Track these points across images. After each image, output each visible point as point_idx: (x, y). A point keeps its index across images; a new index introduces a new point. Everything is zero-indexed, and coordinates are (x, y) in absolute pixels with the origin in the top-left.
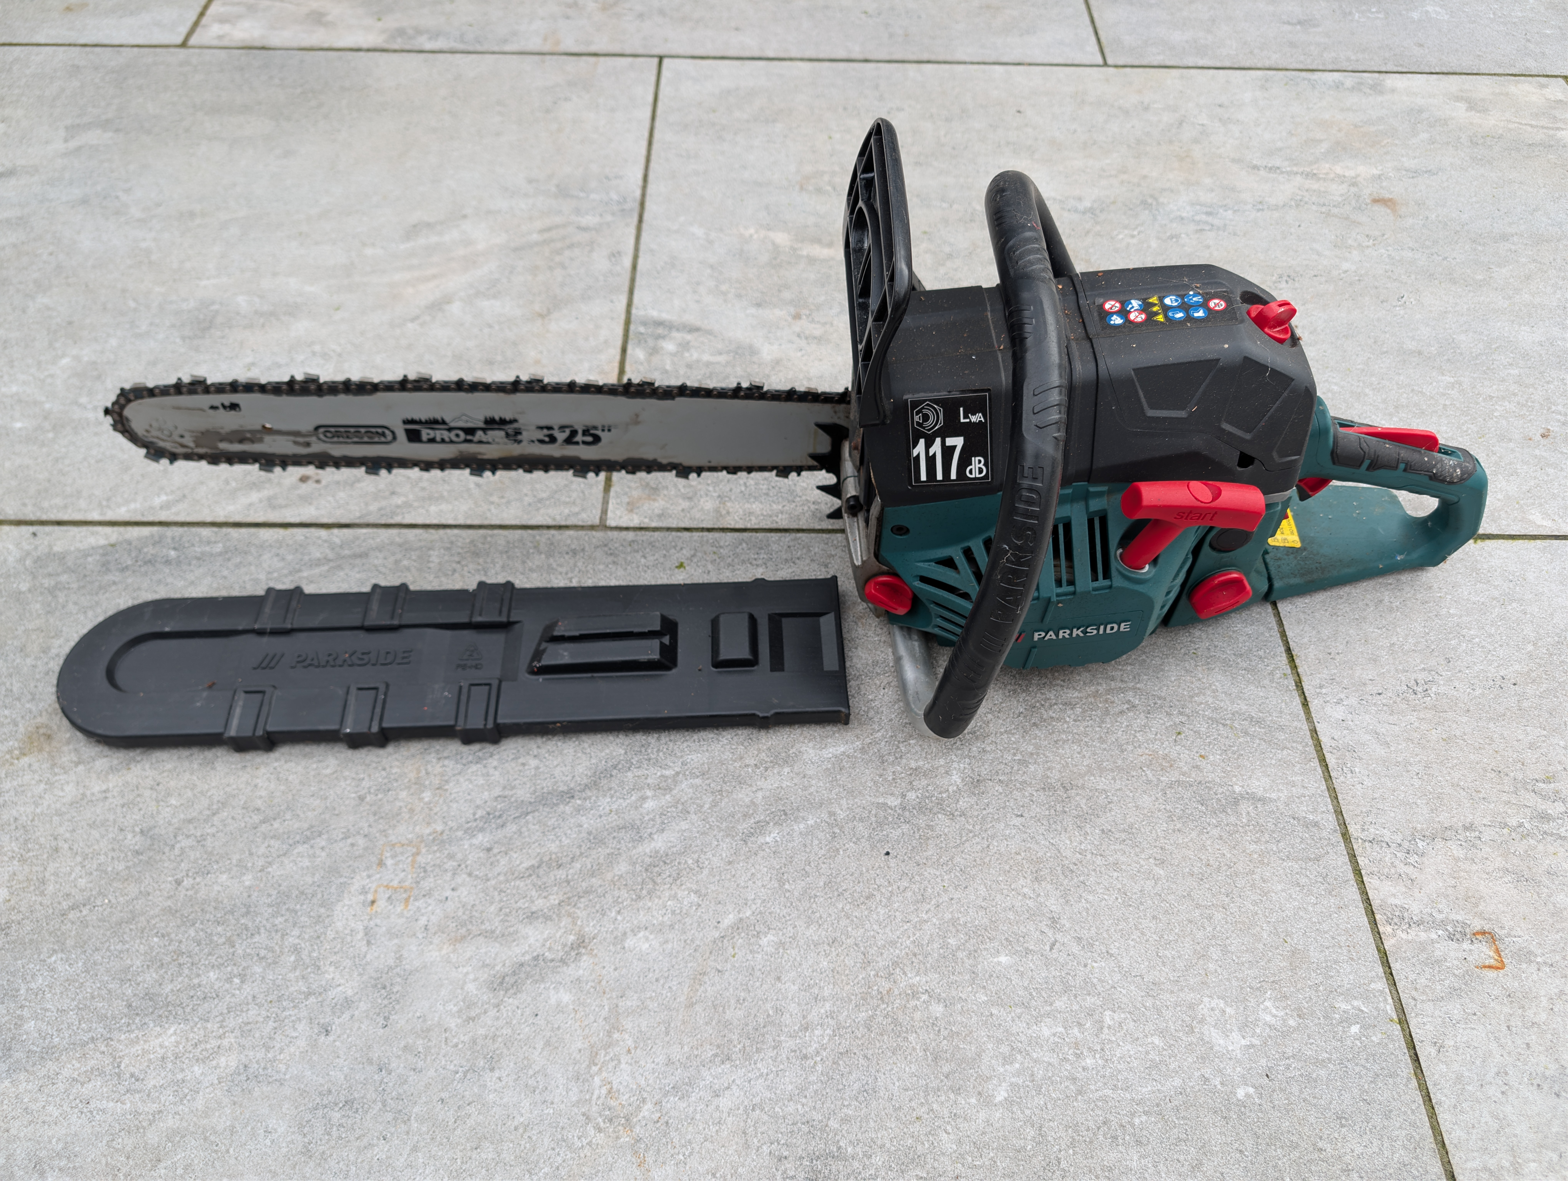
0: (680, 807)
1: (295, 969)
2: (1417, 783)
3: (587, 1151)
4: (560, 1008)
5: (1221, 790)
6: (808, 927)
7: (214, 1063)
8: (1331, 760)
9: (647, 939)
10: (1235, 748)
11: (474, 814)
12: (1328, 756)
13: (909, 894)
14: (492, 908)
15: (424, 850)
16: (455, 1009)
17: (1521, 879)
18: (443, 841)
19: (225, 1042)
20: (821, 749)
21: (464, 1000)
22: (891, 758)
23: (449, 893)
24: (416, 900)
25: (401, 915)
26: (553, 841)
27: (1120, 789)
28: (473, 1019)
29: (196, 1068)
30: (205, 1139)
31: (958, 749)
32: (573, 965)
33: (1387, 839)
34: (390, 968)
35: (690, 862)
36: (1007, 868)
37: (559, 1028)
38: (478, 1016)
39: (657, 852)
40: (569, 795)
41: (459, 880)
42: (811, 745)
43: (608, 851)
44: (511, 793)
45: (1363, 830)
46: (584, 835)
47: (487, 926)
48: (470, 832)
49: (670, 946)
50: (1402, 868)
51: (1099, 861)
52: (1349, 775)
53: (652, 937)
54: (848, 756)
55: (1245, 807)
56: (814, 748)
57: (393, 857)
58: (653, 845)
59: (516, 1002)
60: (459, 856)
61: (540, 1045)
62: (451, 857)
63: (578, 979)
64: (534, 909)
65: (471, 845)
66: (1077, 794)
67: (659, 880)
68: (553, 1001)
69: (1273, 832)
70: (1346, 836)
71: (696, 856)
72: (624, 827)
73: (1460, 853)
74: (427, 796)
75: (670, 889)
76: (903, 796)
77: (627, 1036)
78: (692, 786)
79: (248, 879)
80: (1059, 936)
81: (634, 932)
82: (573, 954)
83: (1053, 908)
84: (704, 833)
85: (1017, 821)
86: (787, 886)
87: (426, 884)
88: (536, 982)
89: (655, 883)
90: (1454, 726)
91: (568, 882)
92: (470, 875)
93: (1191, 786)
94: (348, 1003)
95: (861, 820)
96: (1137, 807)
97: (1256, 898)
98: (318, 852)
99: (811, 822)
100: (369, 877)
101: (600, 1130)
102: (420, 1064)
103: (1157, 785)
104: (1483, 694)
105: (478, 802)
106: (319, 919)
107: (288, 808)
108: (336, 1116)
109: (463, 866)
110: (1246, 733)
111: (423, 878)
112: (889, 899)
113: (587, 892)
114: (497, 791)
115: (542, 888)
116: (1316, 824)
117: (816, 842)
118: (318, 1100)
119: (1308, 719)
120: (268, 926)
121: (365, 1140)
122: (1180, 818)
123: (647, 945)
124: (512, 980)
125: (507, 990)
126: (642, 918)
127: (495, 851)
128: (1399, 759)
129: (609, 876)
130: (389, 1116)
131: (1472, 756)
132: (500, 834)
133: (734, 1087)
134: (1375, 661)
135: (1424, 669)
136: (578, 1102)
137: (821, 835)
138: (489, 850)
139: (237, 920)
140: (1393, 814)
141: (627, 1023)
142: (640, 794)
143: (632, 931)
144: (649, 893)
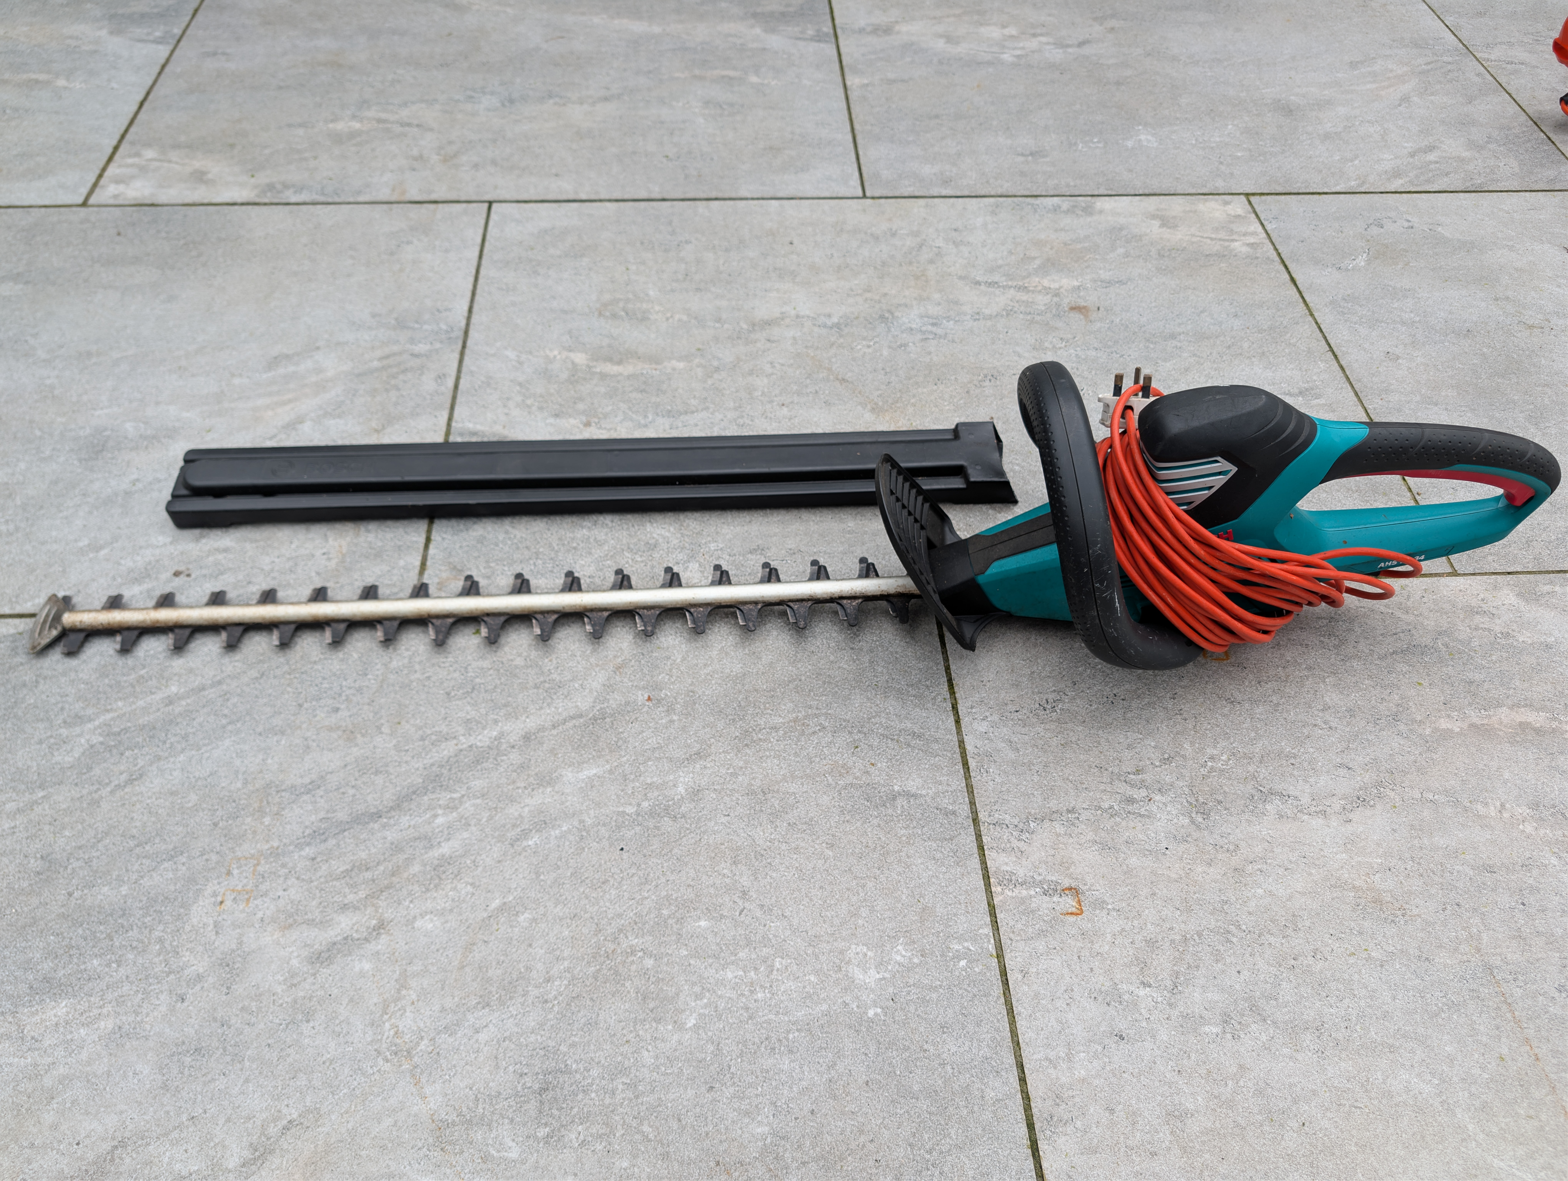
0: (463, 821)
1: (159, 955)
2: (1036, 778)
3: (377, 1076)
4: (362, 974)
5: (883, 789)
6: (556, 907)
7: (96, 1026)
8: (972, 763)
9: (432, 920)
10: (898, 757)
11: (303, 833)
12: (970, 760)
13: (636, 878)
14: (314, 903)
15: (263, 862)
16: (282, 978)
17: (1105, 847)
18: (278, 854)
19: (105, 1011)
20: (578, 772)
21: (289, 972)
22: (632, 777)
23: (281, 893)
24: (255, 899)
25: (243, 911)
26: (364, 850)
27: (806, 792)
28: (295, 985)
29: (82, 1031)
30: (88, 1081)
31: (685, 767)
32: (374, 942)
33: (1007, 822)
34: (233, 951)
35: (468, 862)
36: (713, 855)
37: (360, 989)
38: (299, 983)
39: (443, 856)
40: (378, 815)
41: (289, 883)
42: (570, 769)
43: (406, 856)
44: (333, 815)
45: (990, 816)
46: (388, 845)
47: (310, 916)
48: (299, 847)
49: (449, 925)
50: (1015, 843)
51: (784, 846)
52: (985, 775)
53: (435, 918)
54: (599, 777)
55: (901, 802)
56: (572, 772)
57: (238, 868)
58: (441, 850)
59: (329, 971)
60: (290, 865)
61: (345, 1001)
62: (284, 866)
63: (378, 953)
64: (346, 902)
65: (300, 856)
66: (773, 797)
67: (443, 877)
68: (357, 969)
69: (920, 820)
70: (976, 821)
71: (473, 858)
72: (419, 838)
73: (1060, 829)
74: (267, 820)
75: (452, 883)
76: (639, 805)
77: (412, 992)
78: (474, 805)
79: (124, 890)
80: (747, 905)
81: (422, 916)
82: (374, 933)
83: (745, 884)
84: (481, 840)
85: (724, 820)
86: (542, 877)
87: (263, 887)
88: (345, 955)
89: (440, 879)
90: (1071, 734)
91: (373, 881)
92: (298, 879)
93: (861, 787)
94: (199, 978)
95: (604, 825)
96: (817, 805)
97: (900, 869)
98: (180, 867)
99: (564, 828)
100: (219, 883)
101: (387, 1061)
102: (253, 1020)
103: (835, 788)
104: (1097, 709)
105: (307, 823)
106: (179, 917)
107: (157, 834)
108: (188, 1060)
109: (293, 872)
110: (909, 745)
111: (261, 883)
112: (620, 883)
113: (388, 887)
114: (322, 815)
115: (353, 886)
116: (954, 813)
117: (567, 843)
118: (175, 1049)
119: (958, 733)
120: (139, 924)
121: (209, 1077)
122: (850, 812)
123: (431, 925)
124: (327, 955)
125: (322, 963)
126: (429, 905)
127: (319, 859)
128: (1025, 761)
129: (405, 875)
130: (228, 1059)
131: (1082, 757)
132: (323, 847)
133: (491, 1025)
134: (1017, 686)
135: (1055, 691)
136: (372, 1041)
137: (571, 838)
138: (313, 859)
139: (116, 921)
140: (1014, 803)
141: (413, 983)
142: (433, 813)
143: (421, 915)
144: (436, 886)
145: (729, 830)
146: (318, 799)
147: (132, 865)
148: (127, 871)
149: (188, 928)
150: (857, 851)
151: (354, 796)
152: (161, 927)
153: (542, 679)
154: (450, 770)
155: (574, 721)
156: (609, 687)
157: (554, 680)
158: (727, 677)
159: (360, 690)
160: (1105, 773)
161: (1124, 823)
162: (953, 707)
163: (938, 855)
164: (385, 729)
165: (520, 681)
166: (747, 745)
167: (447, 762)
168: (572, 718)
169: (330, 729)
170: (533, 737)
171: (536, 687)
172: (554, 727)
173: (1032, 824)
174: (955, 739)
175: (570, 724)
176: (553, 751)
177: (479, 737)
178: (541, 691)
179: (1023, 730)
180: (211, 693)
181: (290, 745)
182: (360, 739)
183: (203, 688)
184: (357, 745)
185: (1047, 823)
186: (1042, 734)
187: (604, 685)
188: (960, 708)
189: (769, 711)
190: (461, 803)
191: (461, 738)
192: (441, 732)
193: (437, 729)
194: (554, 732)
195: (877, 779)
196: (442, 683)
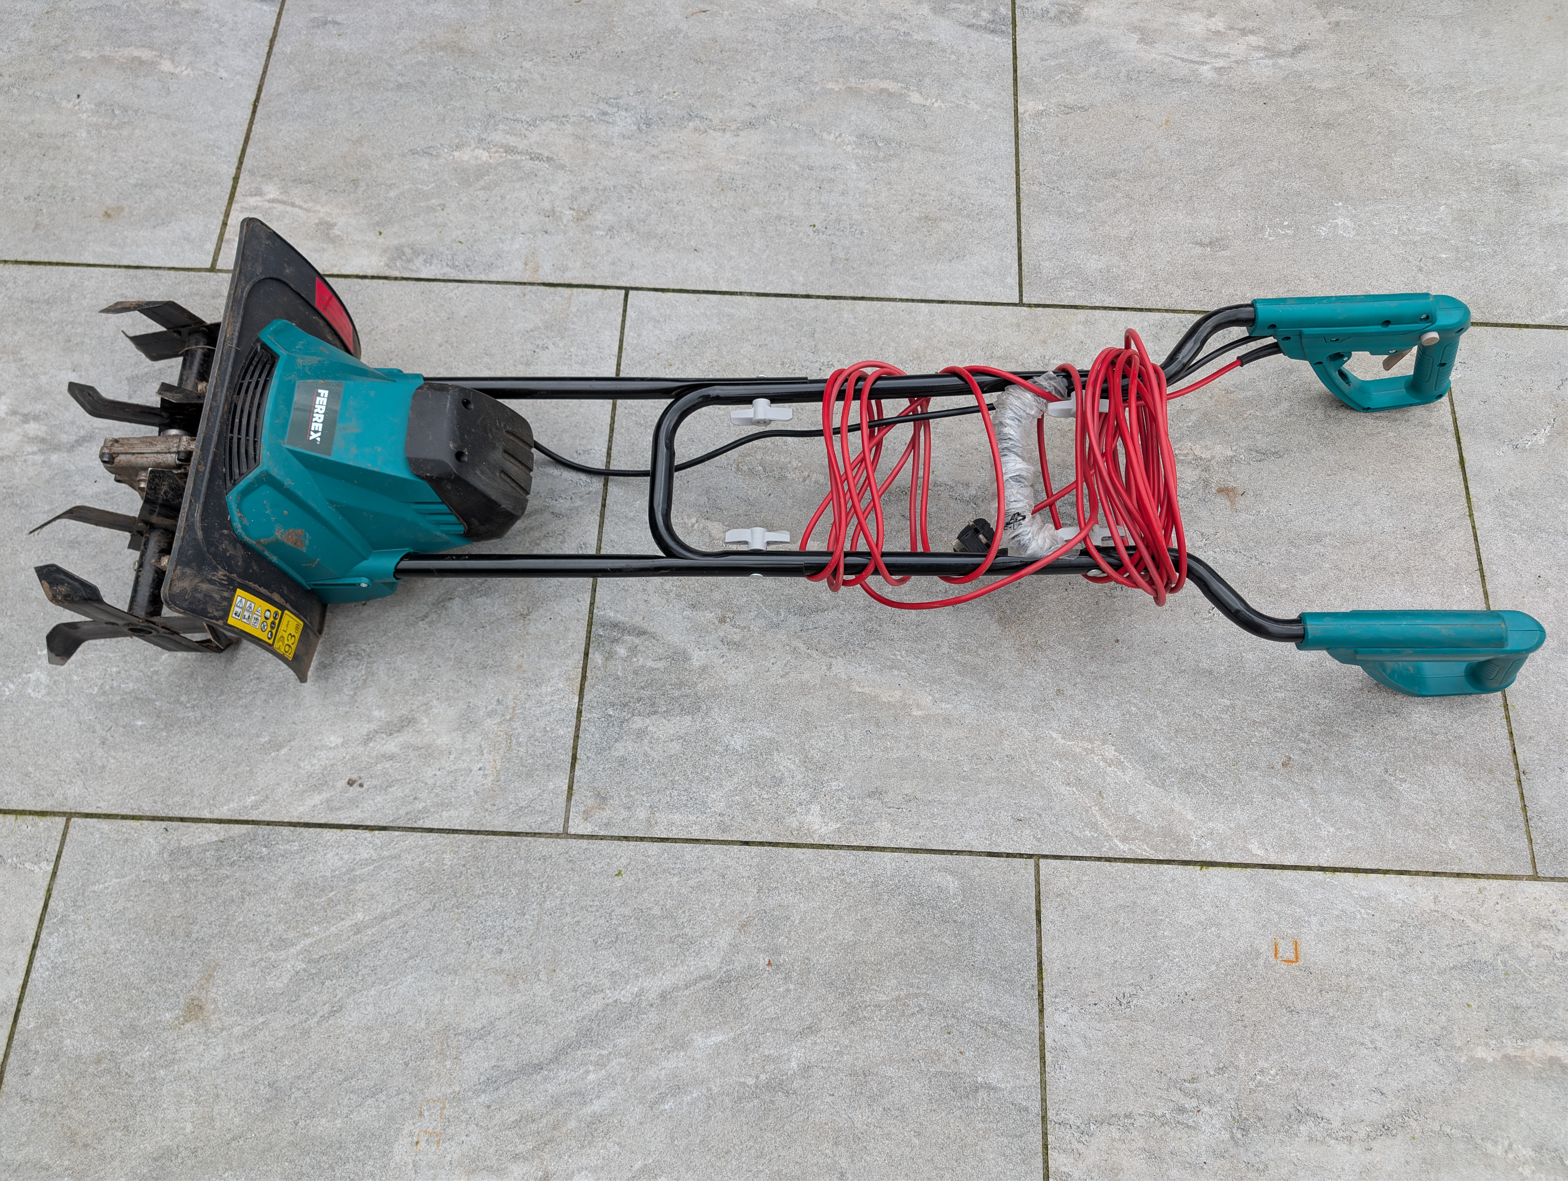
145: (833, 1111)
146: (490, 1046)
147: (343, 1099)
148: (339, 1104)
149: (392, 1165)
150: (940, 1141)
151: (519, 1045)
152: (371, 1162)
153: (676, 933)
154: (599, 1025)
155: (704, 982)
156: (735, 947)
157: (687, 935)
158: (840, 945)
159: (519, 930)
160: (1164, 1079)
161: (1172, 1133)
162: (1039, 995)
163: (1008, 1152)
164: (543, 976)
165: (658, 933)
166: (853, 1022)
167: (596, 1016)
168: (702, 978)
169: (496, 972)
170: (669, 997)
171: (672, 941)
172: (687, 987)
173: (1092, 1127)
174: (1037, 1031)
175: (700, 985)
176: (685, 1012)
177: (623, 992)
178: (675, 946)
179: (1099, 1026)
180: (392, 923)
181: (463, 987)
182: (522, 986)
183: (385, 918)
184: (519, 991)
185: (1105, 1127)
186: (1114, 1031)
187: (730, 944)
188: (1045, 997)
189: (875, 987)
190: (608, 1060)
191: (608, 991)
192: (590, 984)
193: (586, 980)
194: (687, 992)
195: (964, 1068)
196: (590, 930)
